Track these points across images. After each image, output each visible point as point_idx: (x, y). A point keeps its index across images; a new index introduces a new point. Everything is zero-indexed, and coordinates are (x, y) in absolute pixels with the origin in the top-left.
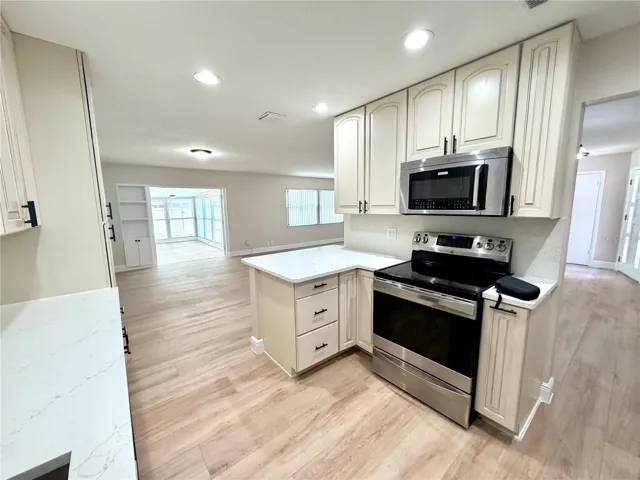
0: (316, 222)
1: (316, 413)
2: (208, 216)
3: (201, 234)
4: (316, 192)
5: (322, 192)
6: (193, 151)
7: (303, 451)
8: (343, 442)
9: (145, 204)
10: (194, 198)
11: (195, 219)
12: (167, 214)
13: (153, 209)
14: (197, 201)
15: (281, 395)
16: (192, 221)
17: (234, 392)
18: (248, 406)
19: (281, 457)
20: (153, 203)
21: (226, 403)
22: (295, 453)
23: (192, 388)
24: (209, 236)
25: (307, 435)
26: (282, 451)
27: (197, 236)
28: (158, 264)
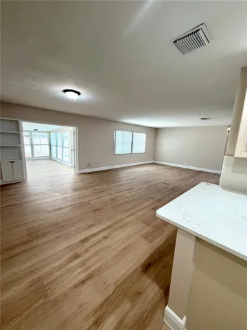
0: (130, 152)
2: (60, 144)
3: (54, 155)
4: (131, 133)
5: (135, 134)
6: (65, 91)
9: (19, 134)
10: (49, 132)
11: (50, 146)
12: (32, 141)
13: (24, 138)
14: (51, 134)
16: (48, 146)
20: (24, 134)
24: (60, 157)
27: (51, 156)
28: (28, 179)
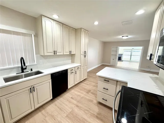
1: (89, 110)
7: (78, 110)
8: (83, 119)
9: (117, 51)
12: (131, 54)
15: (91, 101)
17: (88, 93)
18: (86, 97)
19: (76, 106)
21: (85, 93)
22: (77, 109)
23: (86, 88)
25: (82, 110)
26: (77, 106)
